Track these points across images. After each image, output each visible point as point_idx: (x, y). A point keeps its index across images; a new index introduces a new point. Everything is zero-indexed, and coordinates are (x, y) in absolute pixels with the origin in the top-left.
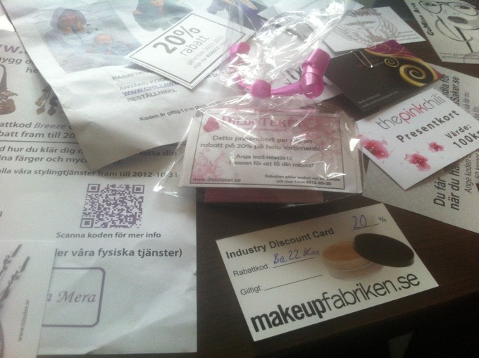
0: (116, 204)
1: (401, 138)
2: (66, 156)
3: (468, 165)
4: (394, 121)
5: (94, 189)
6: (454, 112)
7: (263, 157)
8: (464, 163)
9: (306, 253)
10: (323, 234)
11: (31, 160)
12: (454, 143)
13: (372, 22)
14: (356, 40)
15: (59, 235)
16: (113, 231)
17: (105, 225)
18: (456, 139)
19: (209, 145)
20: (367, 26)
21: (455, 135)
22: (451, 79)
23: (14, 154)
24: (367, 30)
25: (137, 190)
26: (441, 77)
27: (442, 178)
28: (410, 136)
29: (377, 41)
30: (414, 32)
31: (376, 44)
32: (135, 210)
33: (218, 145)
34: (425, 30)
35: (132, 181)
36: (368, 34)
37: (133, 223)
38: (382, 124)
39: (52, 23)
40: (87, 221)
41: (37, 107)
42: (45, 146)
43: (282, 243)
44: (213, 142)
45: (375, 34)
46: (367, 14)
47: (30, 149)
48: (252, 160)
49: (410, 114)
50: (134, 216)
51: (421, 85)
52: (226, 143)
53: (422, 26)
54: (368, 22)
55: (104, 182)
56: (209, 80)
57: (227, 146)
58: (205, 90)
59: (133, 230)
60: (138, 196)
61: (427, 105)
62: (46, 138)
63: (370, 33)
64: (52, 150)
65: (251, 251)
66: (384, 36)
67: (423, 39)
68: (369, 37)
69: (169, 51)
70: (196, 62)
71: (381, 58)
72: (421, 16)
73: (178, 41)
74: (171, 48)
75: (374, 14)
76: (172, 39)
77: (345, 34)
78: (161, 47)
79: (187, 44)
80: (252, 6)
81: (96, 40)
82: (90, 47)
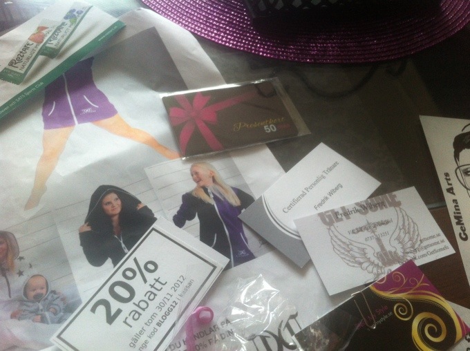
13: (387, 222)
14: (361, 264)
20: (380, 230)
24: (379, 240)
29: (390, 263)
30: (443, 237)
31: (387, 271)
34: (457, 230)
36: (378, 249)
45: (388, 248)
46: (382, 205)
53: (454, 221)
54: (382, 223)
63: (382, 247)
67: (451, 251)
68: (380, 256)
69: (111, 319)
70: (143, 338)
71: (391, 303)
72: (455, 201)
73: (125, 294)
74: (113, 311)
75: (391, 205)
76: (119, 290)
77: (347, 252)
78: (101, 309)
79: (136, 299)
80: (234, 201)
81: (26, 288)
82: (16, 306)
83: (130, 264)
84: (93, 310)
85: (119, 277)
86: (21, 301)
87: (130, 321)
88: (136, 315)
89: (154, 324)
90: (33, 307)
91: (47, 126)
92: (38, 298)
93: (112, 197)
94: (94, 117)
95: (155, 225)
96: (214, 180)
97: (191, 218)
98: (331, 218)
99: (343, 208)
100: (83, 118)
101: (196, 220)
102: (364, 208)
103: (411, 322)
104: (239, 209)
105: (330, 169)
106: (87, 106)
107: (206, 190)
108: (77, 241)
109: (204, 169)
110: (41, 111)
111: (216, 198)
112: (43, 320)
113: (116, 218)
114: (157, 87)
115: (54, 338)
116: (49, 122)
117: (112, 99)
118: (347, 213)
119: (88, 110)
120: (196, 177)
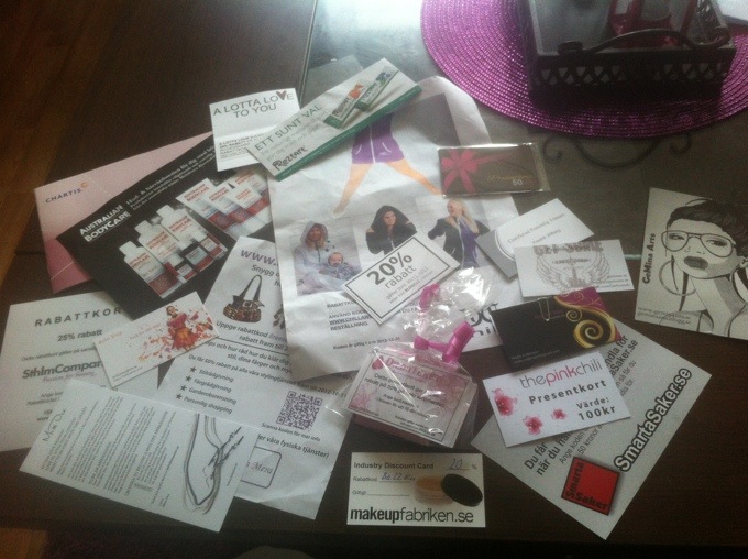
0: (301, 410)
1: (532, 399)
2: (282, 365)
3: (579, 438)
4: (537, 381)
5: (292, 395)
6: (602, 382)
7: (400, 401)
8: (576, 435)
9: (406, 478)
10: (424, 467)
11: (262, 365)
12: (580, 414)
13: (586, 260)
14: (553, 283)
15: (264, 425)
16: (294, 429)
17: (290, 425)
18: (584, 411)
19: (370, 381)
20: (578, 264)
21: (586, 406)
22: (629, 343)
23: (251, 358)
24: (574, 270)
25: (318, 402)
26: (620, 339)
27: (546, 445)
28: (543, 399)
29: (577, 286)
30: (629, 278)
31: (572, 290)
32: (312, 418)
33: (376, 383)
34: (643, 274)
35: (316, 395)
36: (571, 276)
37: (307, 427)
38: (525, 383)
39: (302, 238)
40: (281, 420)
41: (274, 320)
42: (272, 355)
43: (393, 466)
44: (374, 379)
45: (579, 276)
46: (587, 248)
47: (262, 356)
48: (392, 401)
49: (557, 376)
50: (309, 422)
51: (589, 346)
52: (382, 381)
53: (643, 268)
54: (582, 260)
55: (299, 392)
56: (399, 315)
57: (382, 385)
58: (391, 325)
59: (305, 432)
60: (316, 407)
61: (581, 370)
62: (273, 349)
63: (575, 275)
64: (275, 360)
65: (371, 466)
66: (588, 281)
67: (631, 288)
68: (570, 281)
69: (378, 282)
70: (395, 296)
71: (566, 309)
72: (651, 255)
73: (389, 271)
74: (380, 278)
75: (594, 249)
76: (385, 268)
77: (546, 274)
78: (373, 276)
79: (395, 275)
80: (474, 229)
81: (330, 259)
82: (323, 267)
83: (395, 255)
84: (369, 275)
85: (387, 261)
86: (326, 265)
87: (389, 285)
88: (393, 283)
89: (403, 290)
90: (332, 269)
91: (354, 162)
92: (336, 265)
93: (390, 214)
94: (387, 159)
95: (415, 236)
96: (463, 213)
97: (440, 234)
98: (541, 251)
99: (554, 246)
100: (379, 159)
101: (444, 237)
102: (571, 248)
103: (577, 323)
104: (476, 235)
105: (556, 218)
106: (383, 150)
107: (455, 219)
108: (364, 237)
109: (458, 204)
110: (351, 150)
111: (461, 226)
112: (338, 277)
113: (390, 228)
114: (437, 141)
115: (343, 286)
116: (356, 158)
117: (402, 147)
118: (556, 249)
119: (383, 154)
120: (451, 210)
